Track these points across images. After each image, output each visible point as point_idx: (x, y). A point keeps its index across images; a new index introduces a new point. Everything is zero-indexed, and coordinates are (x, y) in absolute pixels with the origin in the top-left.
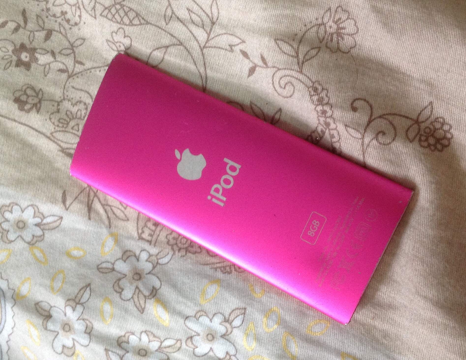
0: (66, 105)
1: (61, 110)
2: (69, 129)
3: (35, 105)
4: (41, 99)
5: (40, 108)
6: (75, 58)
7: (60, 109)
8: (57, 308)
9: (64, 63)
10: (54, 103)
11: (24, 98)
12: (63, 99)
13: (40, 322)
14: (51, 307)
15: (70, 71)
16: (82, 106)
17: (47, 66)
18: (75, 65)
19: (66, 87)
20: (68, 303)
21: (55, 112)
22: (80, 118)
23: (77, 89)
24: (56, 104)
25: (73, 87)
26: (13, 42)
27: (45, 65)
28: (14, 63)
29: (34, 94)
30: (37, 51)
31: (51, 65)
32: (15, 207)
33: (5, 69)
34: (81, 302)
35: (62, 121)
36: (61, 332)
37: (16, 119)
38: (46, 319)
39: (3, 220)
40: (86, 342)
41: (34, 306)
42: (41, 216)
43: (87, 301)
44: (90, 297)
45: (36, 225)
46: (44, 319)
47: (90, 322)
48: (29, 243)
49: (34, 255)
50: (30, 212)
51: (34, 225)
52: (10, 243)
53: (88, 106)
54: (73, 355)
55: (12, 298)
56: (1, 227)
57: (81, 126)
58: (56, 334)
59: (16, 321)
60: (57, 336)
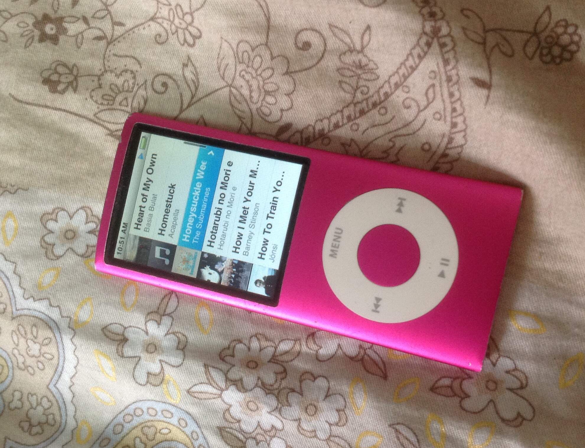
0: (110, 78)
1: (103, 85)
2: (116, 106)
3: (70, 83)
4: (77, 75)
5: (77, 86)
6: (112, 19)
7: (102, 83)
8: (134, 327)
9: (100, 29)
10: (93, 78)
11: (55, 78)
12: (104, 72)
13: (113, 348)
14: (125, 328)
15: (109, 36)
16: (129, 76)
17: (80, 36)
18: (113, 27)
19: (107, 56)
20: (149, 317)
21: (96, 88)
22: (127, 91)
23: (120, 56)
24: (96, 79)
25: (115, 55)
26: (32, 14)
27: (76, 36)
28: (36, 38)
29: (67, 71)
30: (65, 20)
31: (85, 35)
32: (61, 213)
33: (26, 47)
34: (166, 313)
35: (105, 97)
36: (143, 355)
37: (49, 104)
38: (121, 344)
39: (45, 232)
40: (179, 360)
41: (101, 332)
42: (95, 220)
43: (175, 310)
44: (178, 304)
45: (90, 232)
46: (118, 345)
47: (183, 335)
48: (82, 256)
49: (92, 269)
50: (81, 216)
51: (87, 232)
52: (58, 259)
53: (137, 74)
54: (162, 383)
55: (69, 327)
56: (44, 241)
57: (130, 100)
58: (137, 359)
59: (79, 356)
60: (138, 362)
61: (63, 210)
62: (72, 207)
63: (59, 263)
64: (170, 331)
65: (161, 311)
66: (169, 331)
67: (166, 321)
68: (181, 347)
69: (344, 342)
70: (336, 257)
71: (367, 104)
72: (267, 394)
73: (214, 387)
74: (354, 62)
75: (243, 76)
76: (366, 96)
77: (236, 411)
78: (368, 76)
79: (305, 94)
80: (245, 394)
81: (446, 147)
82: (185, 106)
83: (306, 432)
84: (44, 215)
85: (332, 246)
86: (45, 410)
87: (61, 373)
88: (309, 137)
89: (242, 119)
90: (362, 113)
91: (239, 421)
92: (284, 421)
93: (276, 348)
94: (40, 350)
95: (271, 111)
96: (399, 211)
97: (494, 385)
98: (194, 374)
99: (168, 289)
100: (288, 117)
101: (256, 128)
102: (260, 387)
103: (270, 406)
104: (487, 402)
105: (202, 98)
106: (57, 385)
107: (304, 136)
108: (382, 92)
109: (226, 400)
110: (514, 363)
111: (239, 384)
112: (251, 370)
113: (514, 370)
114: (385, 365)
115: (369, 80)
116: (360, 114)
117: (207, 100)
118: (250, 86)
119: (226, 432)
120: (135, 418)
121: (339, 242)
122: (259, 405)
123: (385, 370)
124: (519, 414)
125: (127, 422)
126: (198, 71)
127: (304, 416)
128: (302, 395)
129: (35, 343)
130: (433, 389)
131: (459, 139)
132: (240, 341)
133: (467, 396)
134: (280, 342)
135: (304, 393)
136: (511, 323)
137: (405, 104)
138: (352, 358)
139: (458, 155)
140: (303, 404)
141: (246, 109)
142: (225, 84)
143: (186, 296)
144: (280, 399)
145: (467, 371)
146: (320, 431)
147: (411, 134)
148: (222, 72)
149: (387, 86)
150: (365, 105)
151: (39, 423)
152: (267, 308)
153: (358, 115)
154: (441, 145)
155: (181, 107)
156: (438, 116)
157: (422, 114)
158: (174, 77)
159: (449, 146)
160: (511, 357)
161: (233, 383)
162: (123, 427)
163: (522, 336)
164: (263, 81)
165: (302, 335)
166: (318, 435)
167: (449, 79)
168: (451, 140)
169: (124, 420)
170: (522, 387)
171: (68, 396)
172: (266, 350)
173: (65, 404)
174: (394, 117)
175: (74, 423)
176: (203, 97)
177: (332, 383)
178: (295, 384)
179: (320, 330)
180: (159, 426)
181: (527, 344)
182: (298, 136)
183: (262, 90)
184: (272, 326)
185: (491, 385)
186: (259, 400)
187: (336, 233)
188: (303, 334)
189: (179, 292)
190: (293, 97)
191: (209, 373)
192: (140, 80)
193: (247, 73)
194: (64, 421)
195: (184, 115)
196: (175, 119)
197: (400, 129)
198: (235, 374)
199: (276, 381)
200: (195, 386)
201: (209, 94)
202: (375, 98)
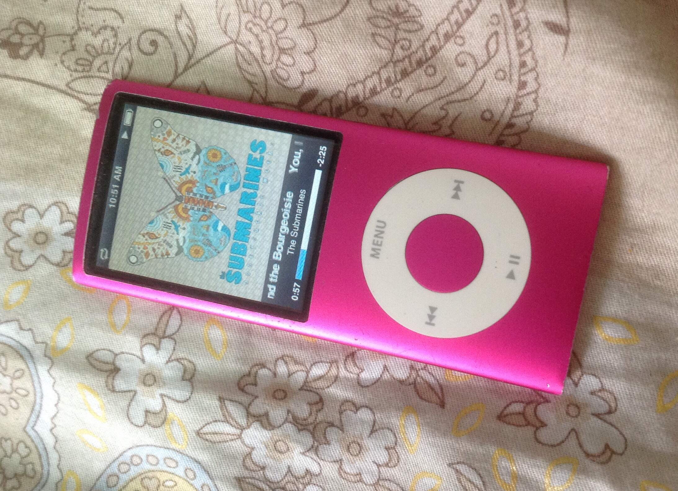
0: (85, 37)
1: (77, 46)
2: (94, 72)
3: (35, 46)
4: (44, 36)
5: (44, 48)
7: (75, 45)
8: (127, 353)
10: (63, 38)
11: (16, 39)
12: (78, 30)
13: (102, 381)
14: (116, 355)
16: (108, 33)
19: (80, 9)
20: (145, 341)
21: (68, 51)
22: (109, 53)
23: (97, 10)
24: (68, 39)
25: (91, 8)
29: (31, 31)
32: (29, 211)
34: (167, 334)
35: (80, 62)
36: (140, 389)
37: (9, 73)
38: (111, 375)
39: (10, 235)
40: (186, 394)
41: (85, 361)
42: (72, 219)
43: (178, 330)
44: (182, 323)
45: (67, 234)
46: (108, 376)
47: (190, 362)
48: (58, 265)
49: (70, 280)
50: (54, 215)
51: (62, 235)
52: (27, 269)
53: (119, 31)
54: (163, 423)
55: (45, 356)
56: (9, 247)
57: (111, 65)
58: (132, 394)
59: (60, 392)
60: (133, 397)
61: (31, 206)
62: (42, 203)
63: (29, 275)
64: (173, 358)
65: (160, 333)
66: (171, 357)
67: (167, 344)
68: (188, 376)
69: (391, 362)
70: (378, 258)
71: (410, 62)
72: (299, 430)
73: (231, 425)
74: (390, 8)
75: (251, 29)
76: (409, 52)
77: (260, 455)
78: (410, 26)
79: (330, 52)
80: (272, 431)
81: (511, 115)
82: (180, 70)
83: (348, 476)
84: (7, 213)
85: (374, 244)
86: (22, 458)
87: (40, 412)
88: (340, 106)
89: (253, 85)
90: (405, 74)
91: (263, 468)
92: (322, 463)
93: (308, 372)
94: (11, 385)
95: (289, 74)
96: (456, 197)
97: (576, 409)
98: (206, 410)
99: (167, 304)
100: (311, 82)
101: (273, 96)
102: (291, 422)
103: (304, 445)
104: (568, 432)
105: (202, 59)
106: (36, 428)
107: (334, 105)
108: (428, 46)
109: (247, 441)
110: (600, 381)
111: (264, 420)
112: (278, 401)
113: (600, 391)
114: (442, 389)
115: (410, 32)
116: (402, 76)
117: (208, 61)
118: (261, 42)
119: (247, 483)
120: (132, 467)
121: (382, 238)
122: (290, 445)
123: (443, 395)
124: (607, 446)
125: (123, 473)
126: (195, 24)
127: (346, 456)
128: (342, 430)
129: (5, 376)
130: (501, 417)
131: (528, 104)
132: (263, 366)
133: (543, 425)
134: (312, 365)
135: (344, 427)
136: (596, 332)
137: (459, 61)
138: (401, 382)
139: (527, 125)
140: (344, 441)
141: (258, 72)
142: (228, 40)
143: (192, 311)
144: (316, 435)
145: (543, 393)
146: (366, 474)
147: (467, 100)
148: (223, 24)
149: (434, 37)
150: (408, 63)
151: (16, 475)
152: (294, 323)
153: (399, 77)
154: (506, 112)
155: (176, 72)
156: (501, 74)
157: (480, 73)
158: (165, 33)
159: (515, 114)
160: (596, 375)
161: (256, 419)
162: (118, 478)
163: (609, 347)
164: (277, 35)
165: (339, 356)
166: (364, 479)
167: (517, 24)
168: (518, 105)
169: (119, 470)
170: (610, 412)
171: (49, 441)
172: (296, 375)
173: (46, 451)
174: (445, 78)
175: (59, 474)
176: (204, 58)
177: (378, 416)
178: (333, 416)
179: (361, 348)
180: (163, 477)
181: (616, 357)
182: (326, 105)
183: (276, 48)
184: (301, 346)
185: (573, 411)
186: (290, 439)
187: (378, 227)
188: (341, 354)
189: (183, 307)
190: (316, 55)
191: (226, 408)
192: (123, 39)
193: (255, 25)
194: (45, 472)
195: (179, 82)
196: (169, 86)
197: (453, 93)
198: (259, 407)
199: (311, 414)
200: (208, 426)
201: (210, 54)
202: (420, 53)
